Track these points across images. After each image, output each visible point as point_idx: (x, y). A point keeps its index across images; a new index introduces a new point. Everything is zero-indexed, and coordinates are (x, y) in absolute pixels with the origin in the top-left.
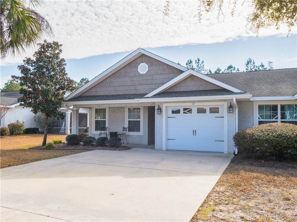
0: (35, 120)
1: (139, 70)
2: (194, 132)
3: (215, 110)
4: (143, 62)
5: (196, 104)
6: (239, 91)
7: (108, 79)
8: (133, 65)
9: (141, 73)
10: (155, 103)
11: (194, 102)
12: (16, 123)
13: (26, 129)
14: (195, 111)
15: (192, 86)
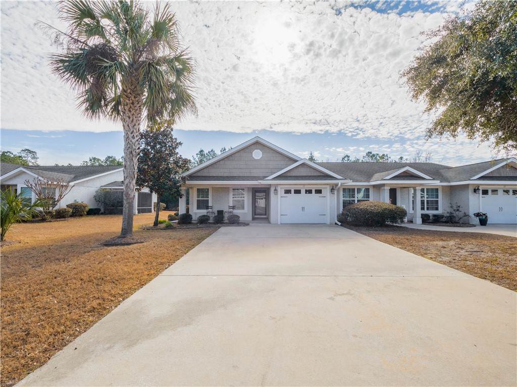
0: (96, 199)
1: (253, 156)
2: (303, 209)
3: (319, 191)
4: (257, 149)
5: (306, 186)
6: (341, 178)
7: (221, 162)
8: (247, 150)
9: (256, 158)
10: (270, 185)
11: (304, 185)
12: (86, 202)
13: (90, 210)
14: (303, 191)
15: (303, 172)
